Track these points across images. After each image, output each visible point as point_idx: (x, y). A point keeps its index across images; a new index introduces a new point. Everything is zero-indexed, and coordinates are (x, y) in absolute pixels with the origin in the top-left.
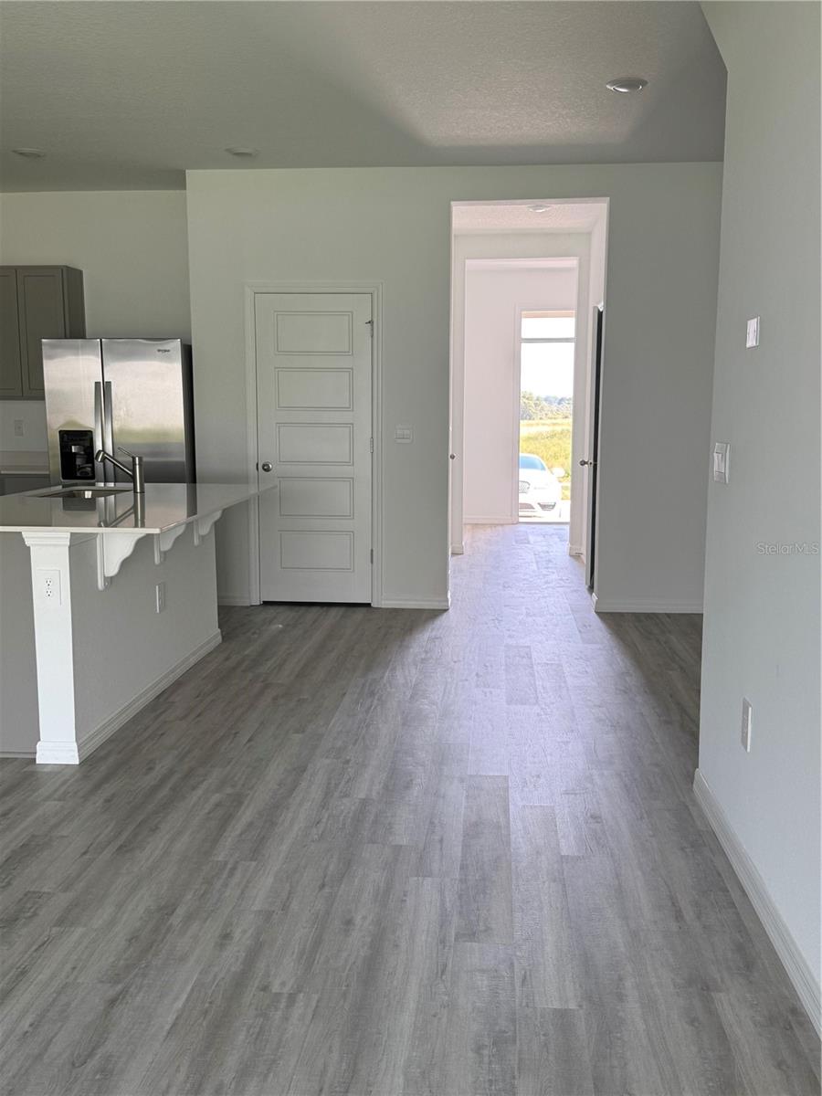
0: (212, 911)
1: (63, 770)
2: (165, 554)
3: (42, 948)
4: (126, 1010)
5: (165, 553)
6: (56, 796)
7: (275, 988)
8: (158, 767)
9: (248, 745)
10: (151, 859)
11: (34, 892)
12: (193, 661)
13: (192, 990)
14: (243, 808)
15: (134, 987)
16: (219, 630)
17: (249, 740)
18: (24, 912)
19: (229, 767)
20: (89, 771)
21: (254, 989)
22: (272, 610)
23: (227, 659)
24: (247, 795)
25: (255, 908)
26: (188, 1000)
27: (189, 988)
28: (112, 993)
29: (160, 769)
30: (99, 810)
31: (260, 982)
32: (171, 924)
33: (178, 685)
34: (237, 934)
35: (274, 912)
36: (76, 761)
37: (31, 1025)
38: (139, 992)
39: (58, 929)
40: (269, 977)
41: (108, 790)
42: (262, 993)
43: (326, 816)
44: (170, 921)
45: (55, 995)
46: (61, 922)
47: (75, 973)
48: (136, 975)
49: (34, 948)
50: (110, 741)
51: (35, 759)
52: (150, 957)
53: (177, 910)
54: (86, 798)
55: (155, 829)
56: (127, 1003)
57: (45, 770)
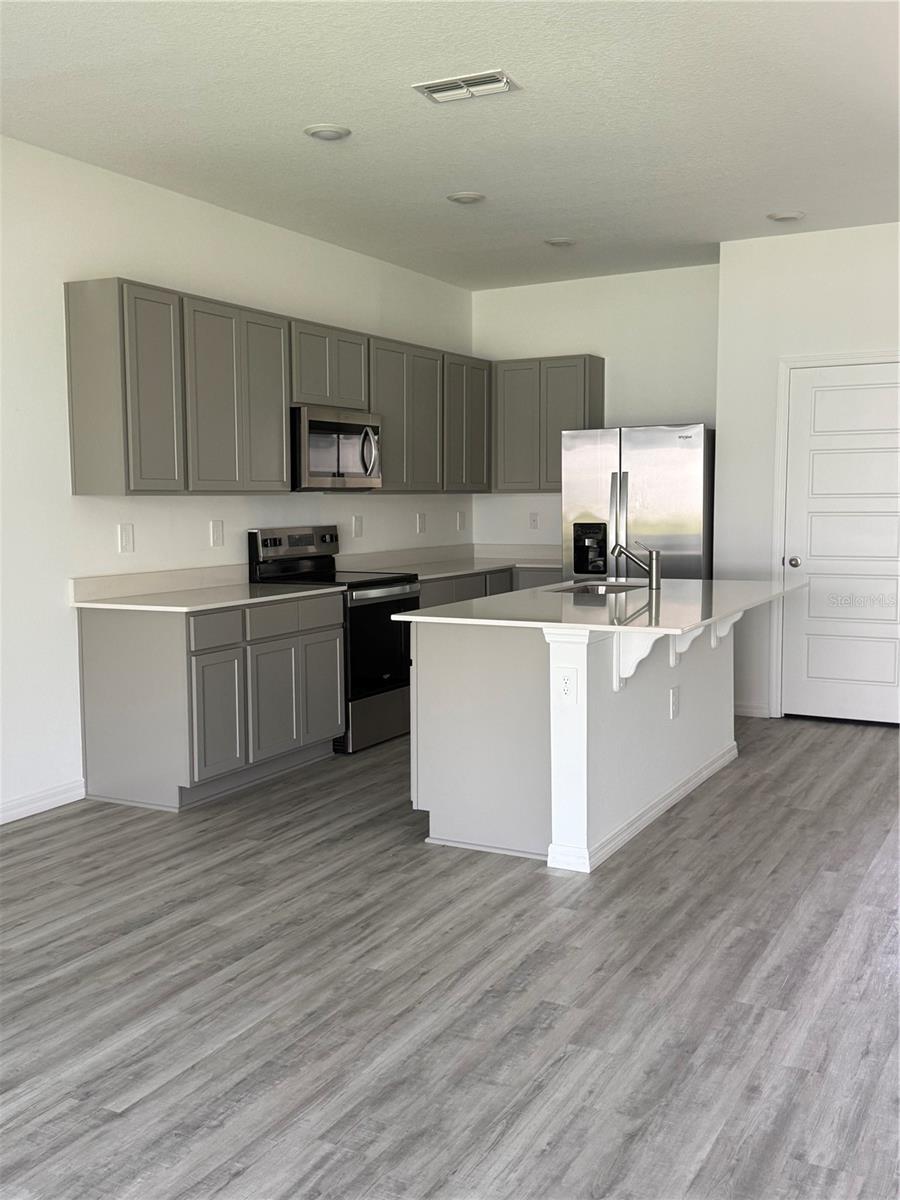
0: (738, 1058)
1: (573, 877)
2: (680, 656)
3: (559, 1064)
4: (646, 1149)
5: (681, 654)
6: (567, 904)
7: (812, 1160)
8: (672, 889)
9: (771, 878)
10: (668, 989)
11: (549, 1003)
12: (705, 775)
13: (718, 1140)
14: (769, 949)
15: (653, 1125)
16: (735, 743)
17: (774, 872)
18: (540, 1023)
19: (750, 900)
20: (600, 882)
21: (787, 1154)
22: (796, 725)
23: (745, 776)
24: (774, 935)
25: (786, 1063)
26: (713, 1150)
27: (713, 1139)
28: (630, 1126)
29: (675, 889)
30: (611, 925)
31: (794, 1148)
32: (692, 1064)
33: (689, 800)
34: (766, 1090)
35: (808, 1072)
36: (588, 870)
37: (548, 1144)
38: (659, 1131)
39: (574, 1047)
40: (804, 1144)
41: (621, 904)
42: (797, 1162)
43: (869, 972)
44: (691, 1061)
45: (571, 1117)
46: (576, 1039)
47: (592, 1098)
48: (656, 1113)
49: (550, 1062)
50: (620, 852)
51: (546, 863)
52: (670, 1095)
53: (699, 1049)
54: (598, 909)
55: (671, 956)
56: (647, 1141)
57: (557, 874)
